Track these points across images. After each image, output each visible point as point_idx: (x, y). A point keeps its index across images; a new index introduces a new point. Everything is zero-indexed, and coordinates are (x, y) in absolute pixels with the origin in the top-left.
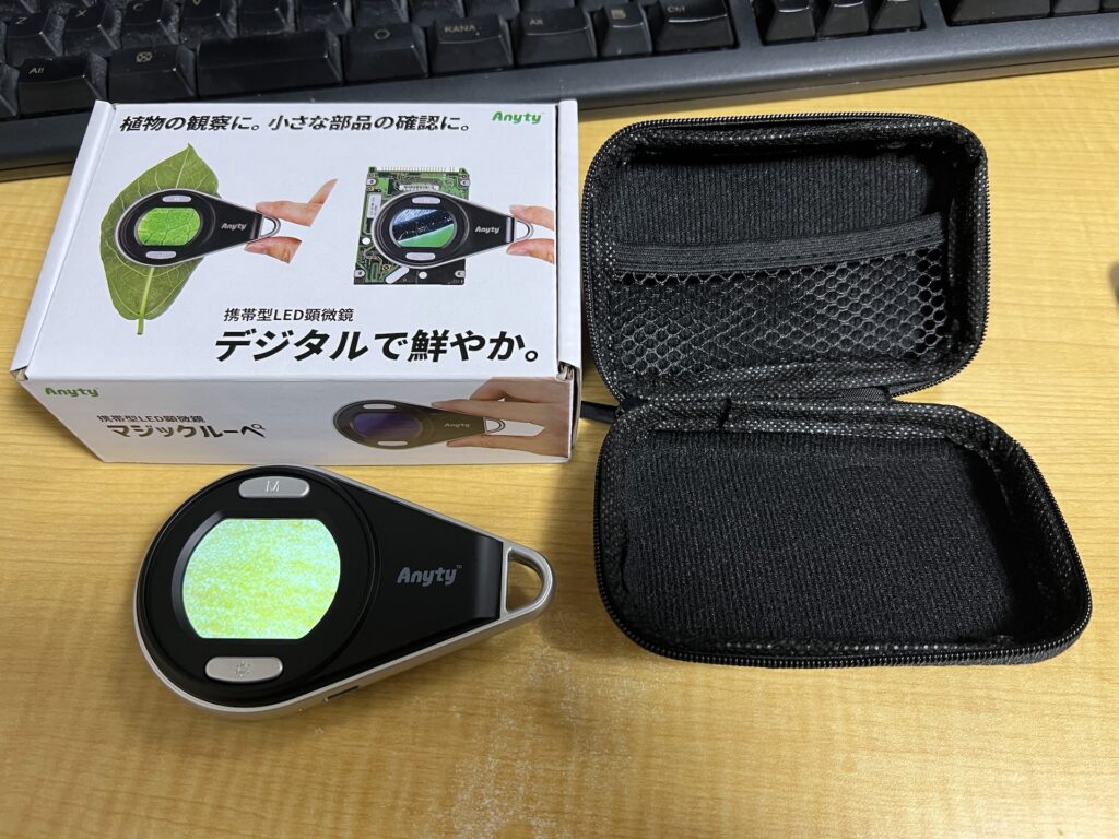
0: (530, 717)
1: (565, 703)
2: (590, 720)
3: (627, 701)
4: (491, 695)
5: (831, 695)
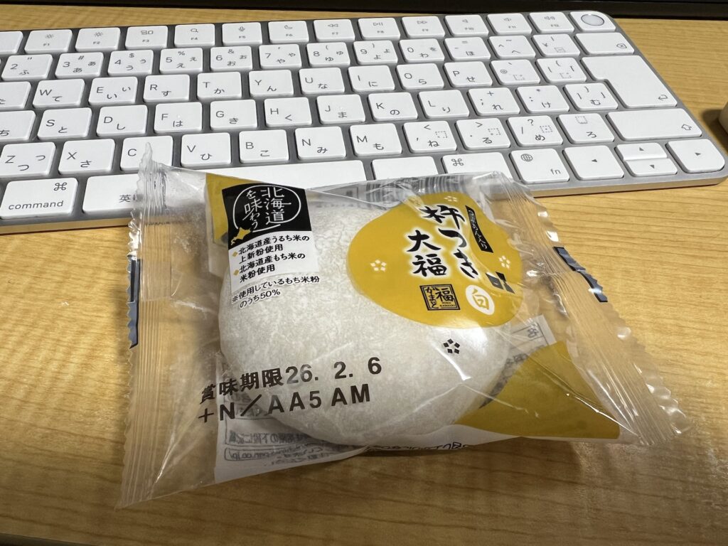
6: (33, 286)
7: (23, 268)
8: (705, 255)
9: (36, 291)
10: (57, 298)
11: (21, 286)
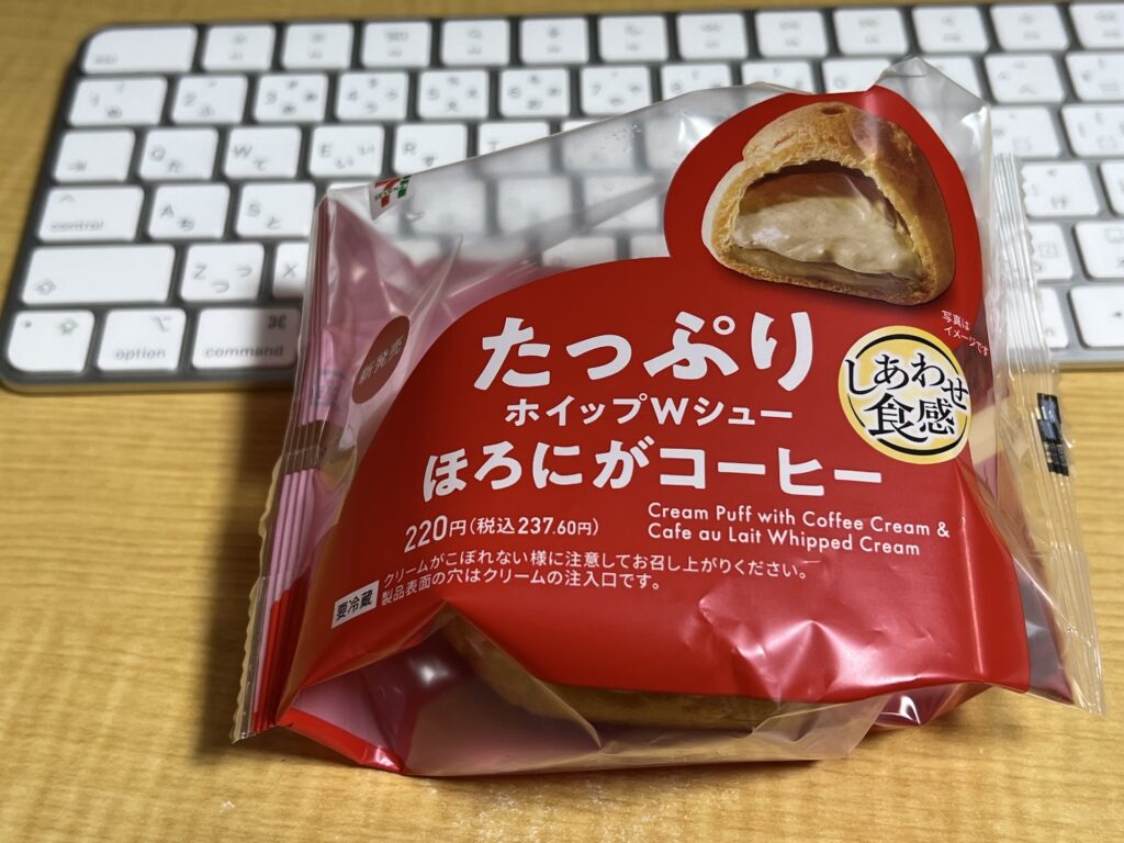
5: (994, 786)
6: (168, 772)
7: (145, 739)
9: (175, 782)
10: (213, 795)
11: (149, 775)
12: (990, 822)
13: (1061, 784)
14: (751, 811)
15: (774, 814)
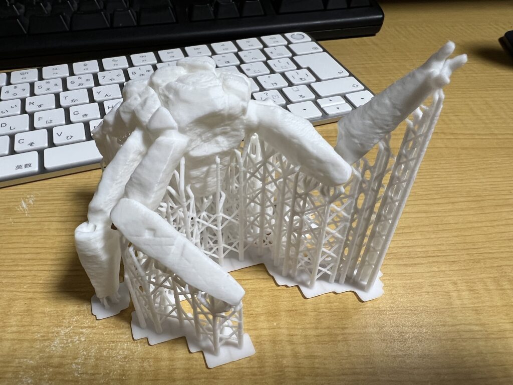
0: (46, 376)
1: (77, 364)
2: (93, 374)
3: (125, 358)
4: (19, 363)
8: (413, 262)
12: (281, 359)
13: (314, 336)
14: (159, 370)
15: (170, 370)
